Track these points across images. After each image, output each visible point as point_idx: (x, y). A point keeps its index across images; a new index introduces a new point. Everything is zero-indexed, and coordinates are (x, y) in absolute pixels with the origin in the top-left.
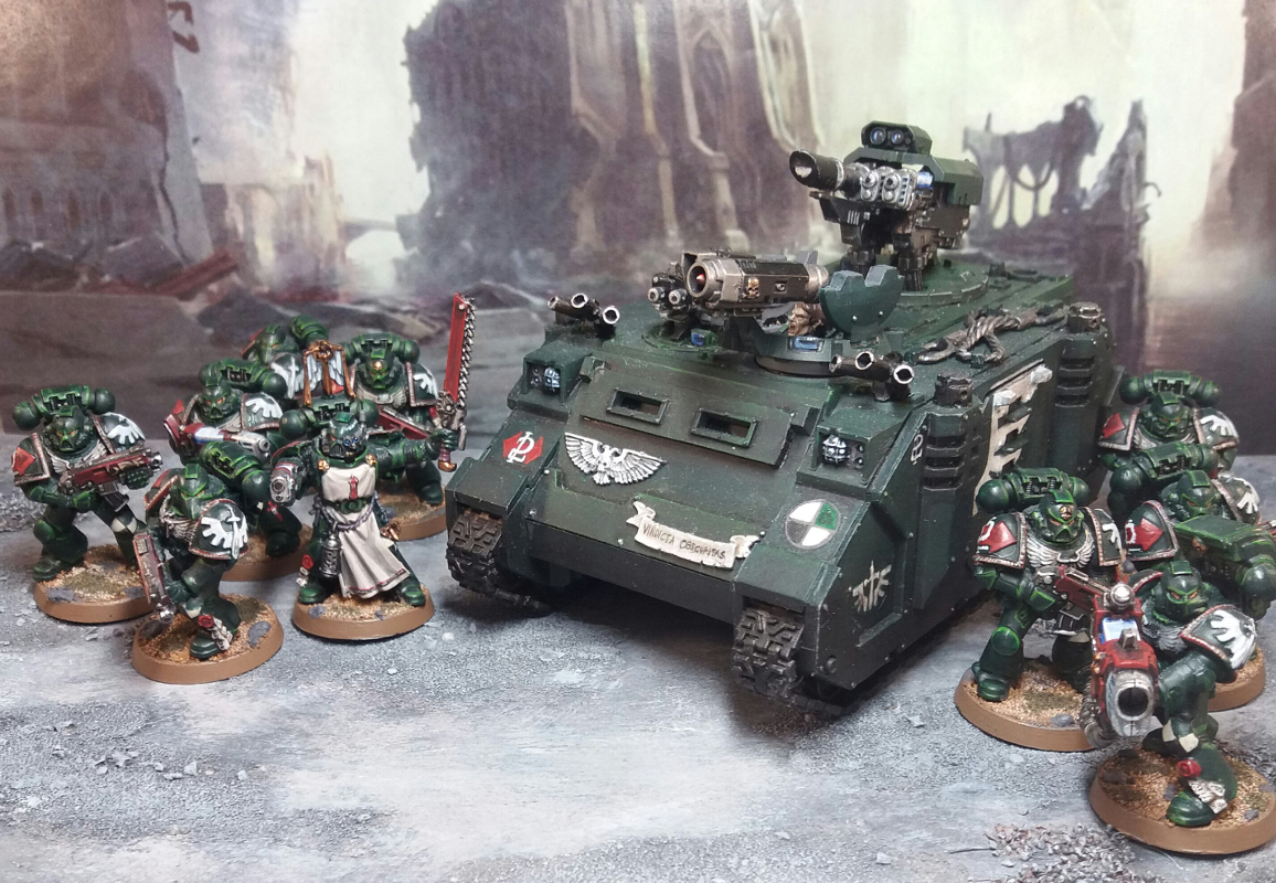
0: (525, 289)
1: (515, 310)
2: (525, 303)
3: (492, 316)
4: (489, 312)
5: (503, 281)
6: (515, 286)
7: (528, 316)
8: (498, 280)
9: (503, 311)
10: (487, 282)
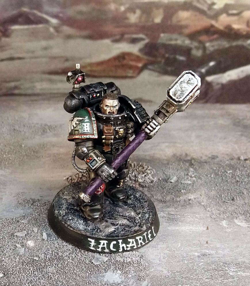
0: (47, 13)
1: (40, 26)
2: (47, 22)
3: (27, 29)
4: (26, 27)
5: (34, 9)
6: (41, 11)
7: (48, 29)
8: (31, 8)
9: (34, 26)
10: (25, 9)
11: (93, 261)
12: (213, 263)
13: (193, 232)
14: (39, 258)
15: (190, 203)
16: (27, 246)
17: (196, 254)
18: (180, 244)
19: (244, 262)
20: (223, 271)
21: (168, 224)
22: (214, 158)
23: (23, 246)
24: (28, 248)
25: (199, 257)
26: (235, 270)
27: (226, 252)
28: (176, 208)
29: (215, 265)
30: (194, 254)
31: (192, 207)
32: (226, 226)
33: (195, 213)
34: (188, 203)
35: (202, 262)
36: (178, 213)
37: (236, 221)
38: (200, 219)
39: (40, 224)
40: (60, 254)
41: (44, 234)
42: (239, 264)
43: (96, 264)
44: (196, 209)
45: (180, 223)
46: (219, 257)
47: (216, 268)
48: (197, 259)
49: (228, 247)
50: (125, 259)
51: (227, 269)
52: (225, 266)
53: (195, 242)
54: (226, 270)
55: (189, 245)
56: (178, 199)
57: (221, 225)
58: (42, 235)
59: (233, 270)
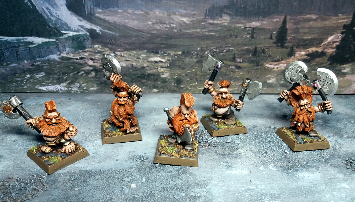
11: (175, 196)
12: (254, 195)
13: (241, 174)
14: (138, 195)
15: (240, 156)
16: (131, 187)
17: (244, 189)
18: (233, 182)
19: (275, 194)
20: (261, 200)
21: (225, 169)
22: (255, 127)
23: (127, 187)
24: (132, 189)
25: (245, 191)
26: (269, 199)
27: (263, 187)
28: (231, 159)
29: (256, 196)
30: (242, 189)
31: (241, 158)
32: (263, 170)
33: (243, 162)
34: (239, 156)
35: (247, 194)
36: (232, 162)
37: (269, 166)
38: (247, 166)
39: (142, 172)
40: (153, 192)
41: (144, 179)
42: (271, 195)
43: (177, 198)
44: (243, 159)
45: (233, 169)
46: (258, 191)
47: (256, 198)
48: (244, 192)
49: (264, 184)
50: (197, 194)
51: (263, 198)
52: (262, 197)
53: (242, 181)
54: (263, 200)
55: (239, 183)
56: (233, 153)
57: (259, 170)
58: (142, 179)
59: (267, 199)
